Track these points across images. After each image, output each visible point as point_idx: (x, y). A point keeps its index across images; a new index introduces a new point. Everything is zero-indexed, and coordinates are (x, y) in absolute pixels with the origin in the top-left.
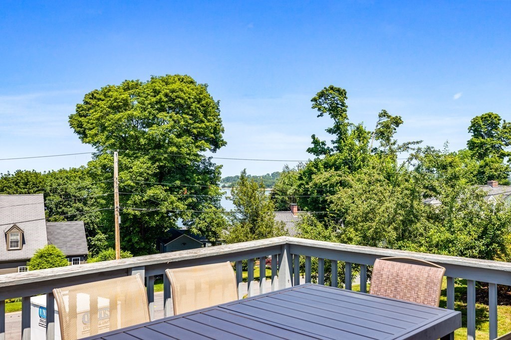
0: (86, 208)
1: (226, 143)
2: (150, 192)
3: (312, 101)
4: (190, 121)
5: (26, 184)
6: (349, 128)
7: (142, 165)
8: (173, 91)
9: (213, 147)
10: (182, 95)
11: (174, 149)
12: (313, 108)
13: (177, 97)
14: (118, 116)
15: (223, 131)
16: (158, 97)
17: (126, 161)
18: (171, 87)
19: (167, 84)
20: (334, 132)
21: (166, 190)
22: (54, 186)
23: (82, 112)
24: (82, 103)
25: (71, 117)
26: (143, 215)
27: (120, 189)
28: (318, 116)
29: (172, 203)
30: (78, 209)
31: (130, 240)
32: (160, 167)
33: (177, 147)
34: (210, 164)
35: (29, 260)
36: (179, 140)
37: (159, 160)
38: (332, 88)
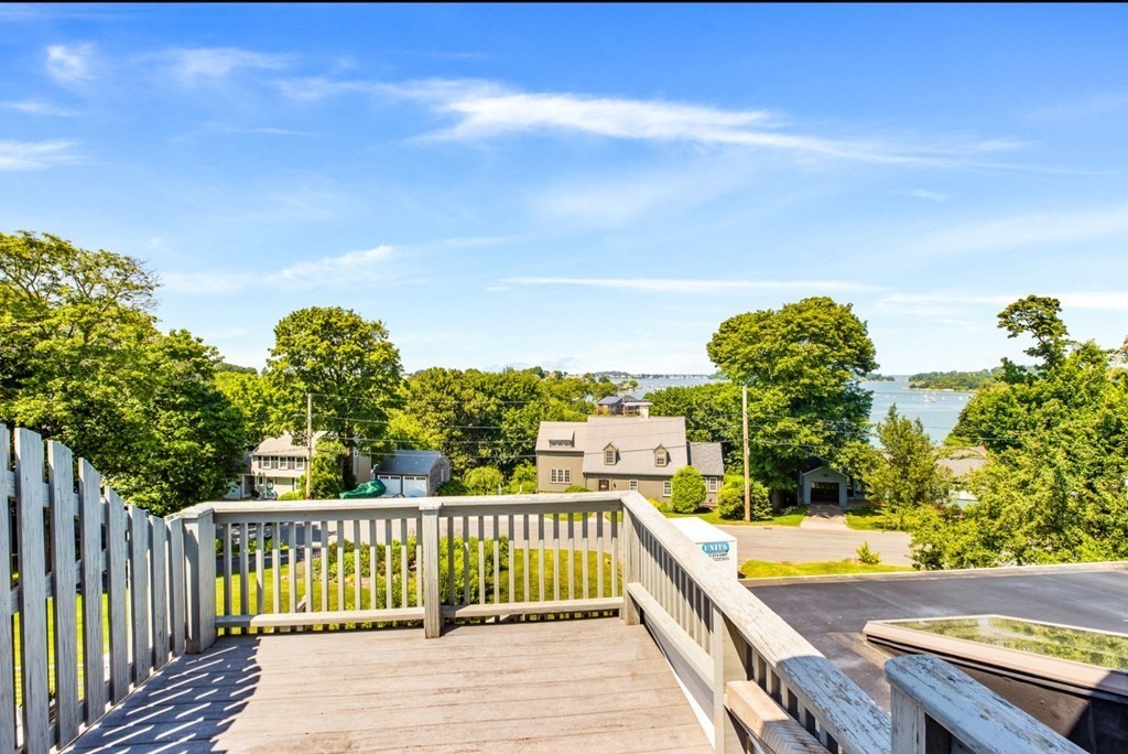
0: (729, 423)
1: (879, 366)
2: (781, 425)
3: (999, 316)
4: (827, 350)
5: (674, 400)
6: (1067, 347)
7: (773, 397)
8: (807, 320)
9: (862, 371)
10: (816, 322)
11: (807, 381)
12: (1000, 326)
13: (811, 326)
14: (750, 348)
15: (874, 352)
16: (789, 328)
17: (756, 393)
18: (805, 315)
19: (800, 312)
20: (1041, 354)
21: (799, 423)
22: (699, 401)
23: (718, 341)
24: (718, 332)
25: (708, 345)
26: (774, 447)
27: (750, 421)
28: (1010, 337)
29: (806, 436)
30: (721, 424)
31: (763, 468)
32: (790, 399)
33: (811, 378)
34: (858, 390)
35: (671, 477)
36: (813, 371)
37: (791, 392)
38: (1033, 299)
